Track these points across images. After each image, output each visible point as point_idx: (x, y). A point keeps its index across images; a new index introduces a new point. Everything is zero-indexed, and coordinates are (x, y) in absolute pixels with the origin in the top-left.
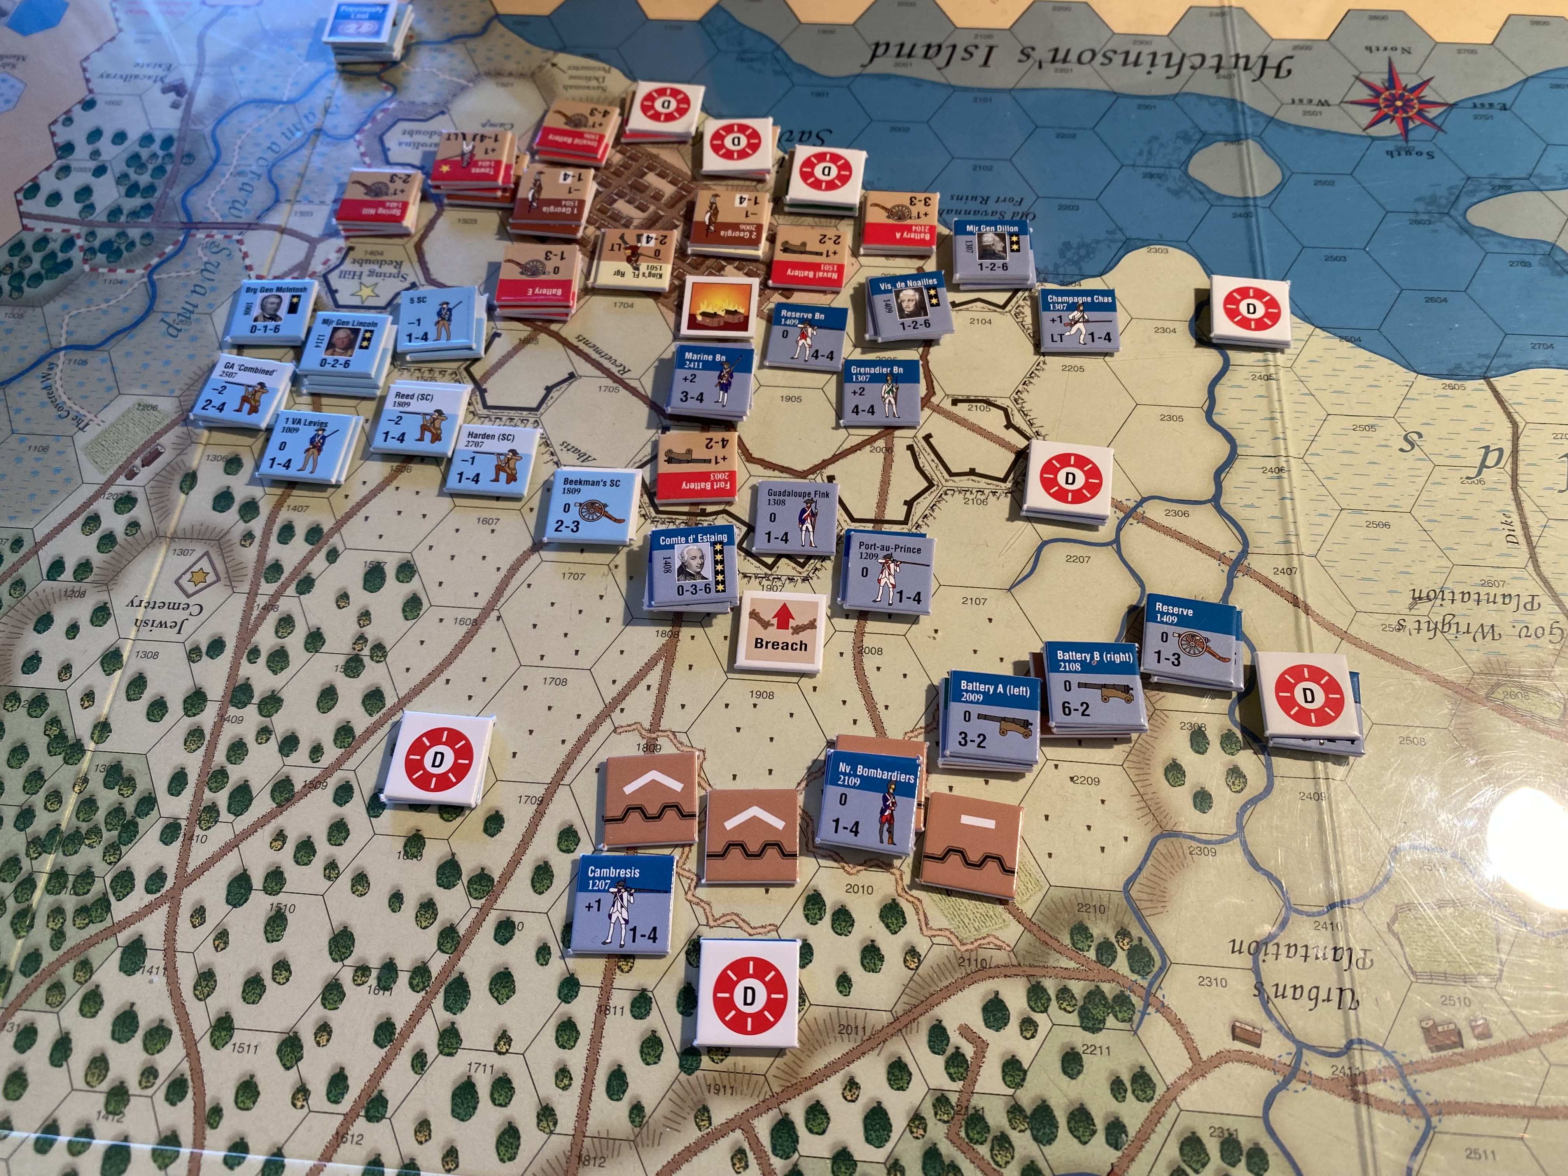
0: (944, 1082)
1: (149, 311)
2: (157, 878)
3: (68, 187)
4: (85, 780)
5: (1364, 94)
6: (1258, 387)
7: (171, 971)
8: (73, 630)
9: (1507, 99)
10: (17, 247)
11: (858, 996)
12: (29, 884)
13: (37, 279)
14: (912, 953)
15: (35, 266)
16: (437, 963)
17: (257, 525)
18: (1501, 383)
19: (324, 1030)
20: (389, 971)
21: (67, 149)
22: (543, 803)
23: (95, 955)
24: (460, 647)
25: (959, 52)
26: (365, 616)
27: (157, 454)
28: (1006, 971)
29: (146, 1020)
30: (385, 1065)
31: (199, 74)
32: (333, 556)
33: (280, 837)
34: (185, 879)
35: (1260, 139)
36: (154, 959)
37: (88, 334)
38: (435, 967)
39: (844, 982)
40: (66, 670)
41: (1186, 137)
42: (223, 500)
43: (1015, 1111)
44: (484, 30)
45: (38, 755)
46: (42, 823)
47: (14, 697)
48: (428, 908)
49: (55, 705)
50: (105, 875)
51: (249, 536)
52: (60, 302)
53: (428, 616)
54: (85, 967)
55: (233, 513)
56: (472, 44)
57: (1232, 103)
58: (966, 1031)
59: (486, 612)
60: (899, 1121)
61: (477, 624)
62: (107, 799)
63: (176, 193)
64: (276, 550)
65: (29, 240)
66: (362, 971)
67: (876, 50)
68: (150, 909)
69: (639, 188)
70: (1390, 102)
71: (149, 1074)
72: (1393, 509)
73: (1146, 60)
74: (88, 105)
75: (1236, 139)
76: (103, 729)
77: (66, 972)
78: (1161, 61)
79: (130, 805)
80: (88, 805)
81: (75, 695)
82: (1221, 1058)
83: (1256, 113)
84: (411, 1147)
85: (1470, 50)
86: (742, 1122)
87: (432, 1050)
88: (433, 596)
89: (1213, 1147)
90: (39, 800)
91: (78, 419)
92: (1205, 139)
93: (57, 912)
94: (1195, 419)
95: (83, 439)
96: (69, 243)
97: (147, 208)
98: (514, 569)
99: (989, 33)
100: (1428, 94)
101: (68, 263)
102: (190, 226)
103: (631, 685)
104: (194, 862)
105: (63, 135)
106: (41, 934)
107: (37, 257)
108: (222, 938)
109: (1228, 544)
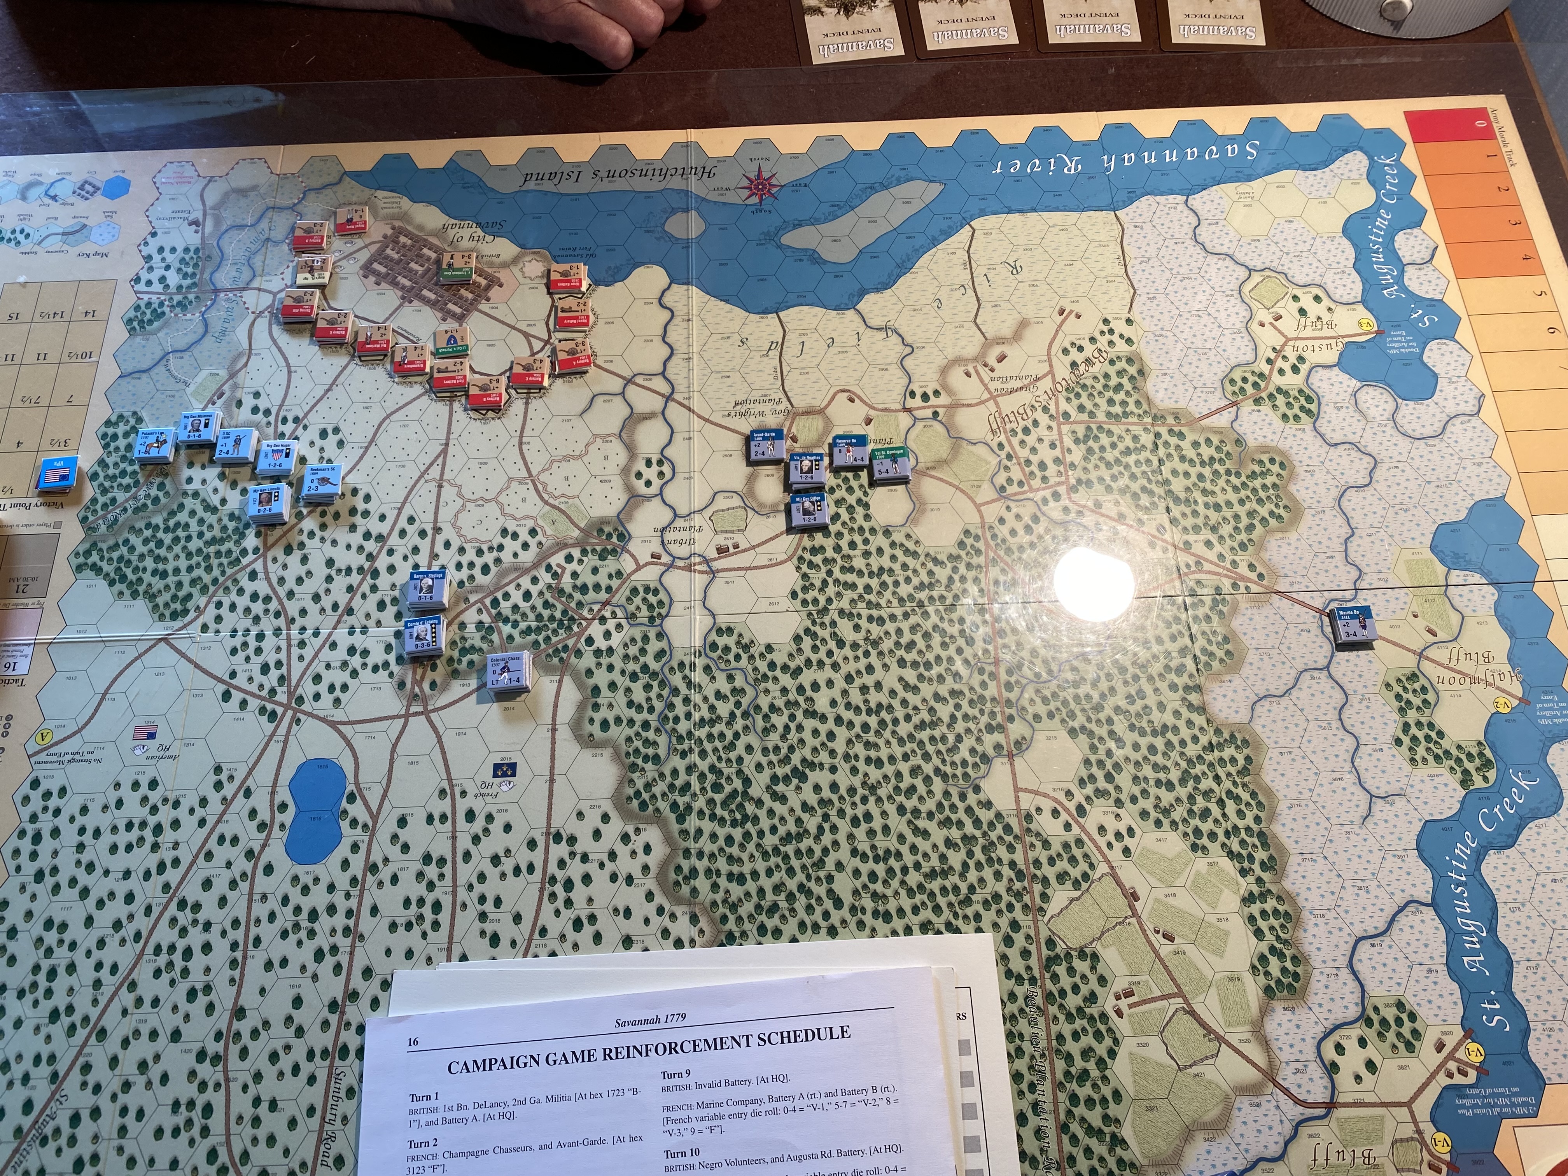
0: (551, 581)
1: (206, 332)
2: (256, 550)
3: (154, 276)
4: (220, 520)
5: (746, 183)
6: (685, 324)
7: (268, 579)
8: (203, 467)
9: (807, 181)
10: (137, 308)
11: (520, 559)
12: (207, 557)
13: (150, 322)
14: (540, 543)
15: (148, 316)
16: (367, 565)
17: (272, 419)
18: (781, 314)
19: (328, 591)
20: (349, 571)
21: (148, 258)
22: (400, 510)
23: (238, 576)
24: (361, 457)
25: (565, 176)
26: (322, 449)
27: (223, 394)
28: (573, 546)
29: (262, 595)
30: (352, 599)
31: (205, 215)
32: (305, 427)
33: (301, 531)
34: (267, 548)
35: (697, 209)
36: (261, 575)
37: (181, 345)
38: (366, 567)
39: (515, 555)
40: (204, 482)
41: (664, 211)
42: (255, 410)
43: (575, 587)
44: (340, 180)
45: (200, 512)
46: (208, 536)
47: (185, 493)
48: (361, 549)
49: (203, 495)
50: (236, 551)
51: (269, 423)
52: (165, 331)
53: (347, 447)
54: (236, 581)
55: (260, 415)
56: (335, 188)
57: (687, 192)
58: (558, 565)
59: (370, 443)
60: (535, 594)
61: (367, 448)
62: (231, 525)
63: (206, 276)
64: (281, 428)
65: (142, 304)
66: (339, 571)
67: (527, 178)
68: (256, 560)
69: (420, 256)
70: (756, 187)
71: (267, 611)
72: (733, 370)
73: (650, 173)
74: (154, 234)
75: (687, 210)
76: (224, 501)
77: (229, 583)
78: (657, 173)
79: (241, 526)
80: (224, 528)
81: (210, 490)
82: (647, 564)
83: (697, 196)
84: (364, 622)
85: (795, 156)
86: (481, 600)
87: (368, 592)
88: (348, 438)
89: (641, 590)
90: (204, 528)
91: (185, 383)
92: (674, 211)
93: (221, 565)
94: (658, 341)
95: (189, 390)
96: (161, 304)
97: (194, 284)
98: (380, 426)
99: (578, 164)
100: (774, 181)
101: (163, 313)
102: (216, 291)
103: (431, 464)
104: (270, 543)
105: (146, 251)
106: (216, 572)
107: (148, 312)
108: (285, 566)
109: (665, 389)
